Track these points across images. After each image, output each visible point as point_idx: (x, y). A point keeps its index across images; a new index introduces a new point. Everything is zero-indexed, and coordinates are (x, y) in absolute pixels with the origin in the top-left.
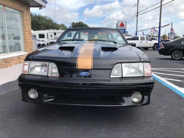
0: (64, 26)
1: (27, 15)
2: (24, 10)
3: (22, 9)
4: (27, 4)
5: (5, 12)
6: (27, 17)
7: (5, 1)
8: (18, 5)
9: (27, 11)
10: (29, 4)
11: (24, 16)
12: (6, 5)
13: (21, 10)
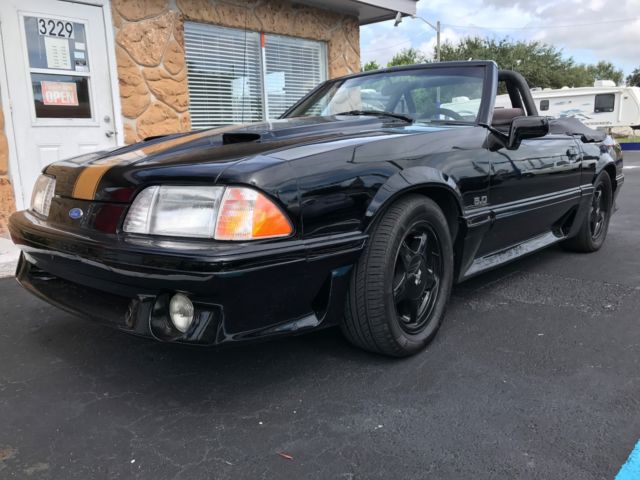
0: (611, 72)
1: (345, 51)
2: (333, 36)
3: (327, 34)
4: (347, 17)
5: (264, 49)
6: (344, 56)
7: (262, 20)
8: (310, 24)
9: (347, 37)
10: (358, 14)
11: (332, 56)
12: (266, 28)
13: (323, 38)
